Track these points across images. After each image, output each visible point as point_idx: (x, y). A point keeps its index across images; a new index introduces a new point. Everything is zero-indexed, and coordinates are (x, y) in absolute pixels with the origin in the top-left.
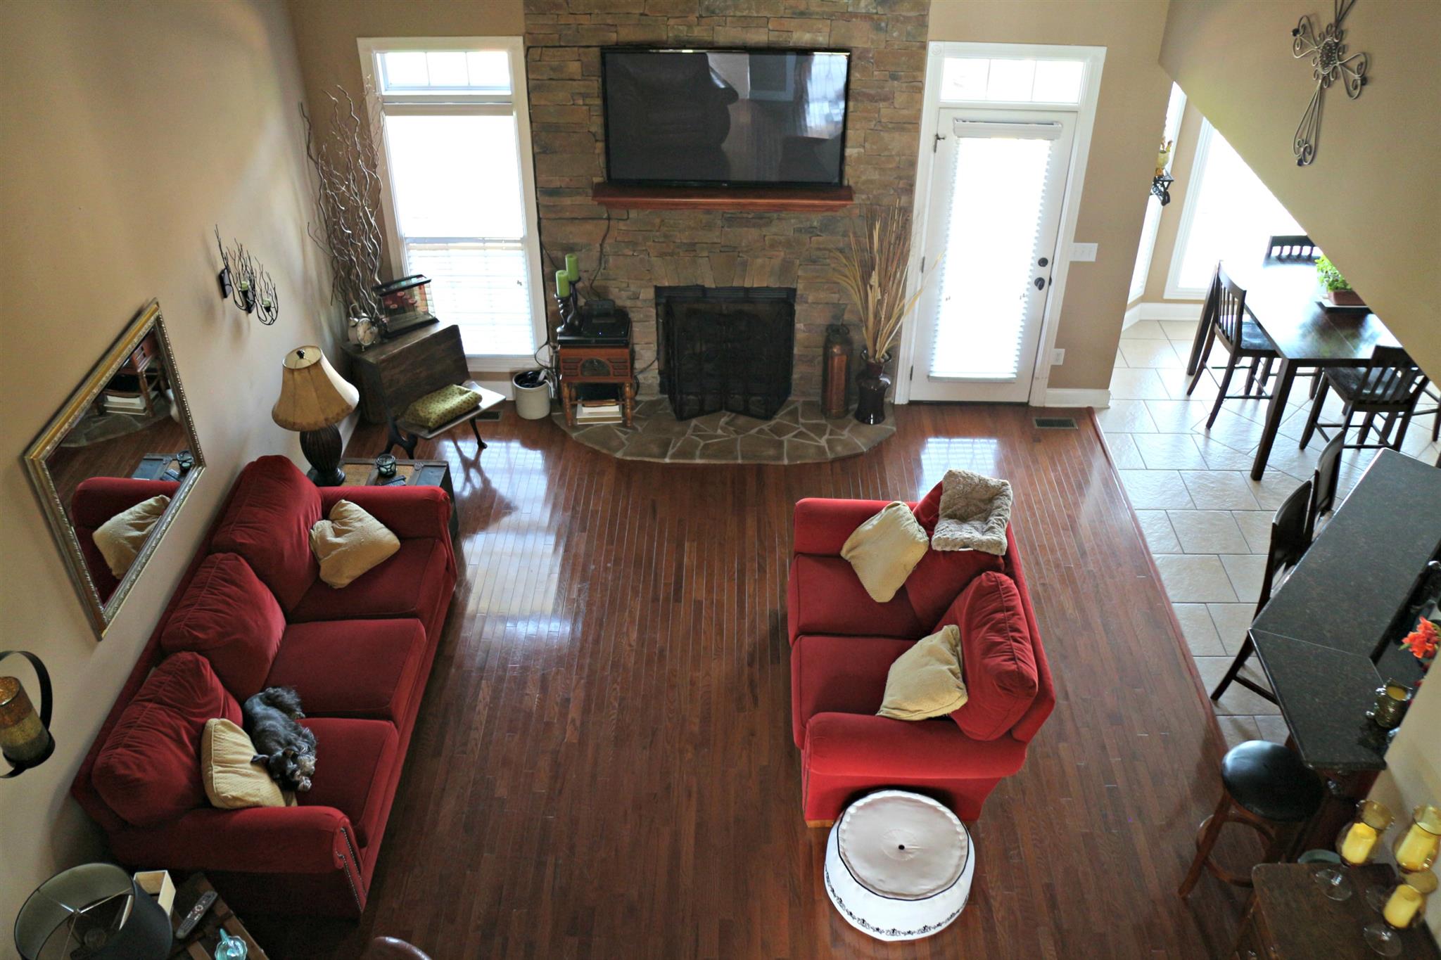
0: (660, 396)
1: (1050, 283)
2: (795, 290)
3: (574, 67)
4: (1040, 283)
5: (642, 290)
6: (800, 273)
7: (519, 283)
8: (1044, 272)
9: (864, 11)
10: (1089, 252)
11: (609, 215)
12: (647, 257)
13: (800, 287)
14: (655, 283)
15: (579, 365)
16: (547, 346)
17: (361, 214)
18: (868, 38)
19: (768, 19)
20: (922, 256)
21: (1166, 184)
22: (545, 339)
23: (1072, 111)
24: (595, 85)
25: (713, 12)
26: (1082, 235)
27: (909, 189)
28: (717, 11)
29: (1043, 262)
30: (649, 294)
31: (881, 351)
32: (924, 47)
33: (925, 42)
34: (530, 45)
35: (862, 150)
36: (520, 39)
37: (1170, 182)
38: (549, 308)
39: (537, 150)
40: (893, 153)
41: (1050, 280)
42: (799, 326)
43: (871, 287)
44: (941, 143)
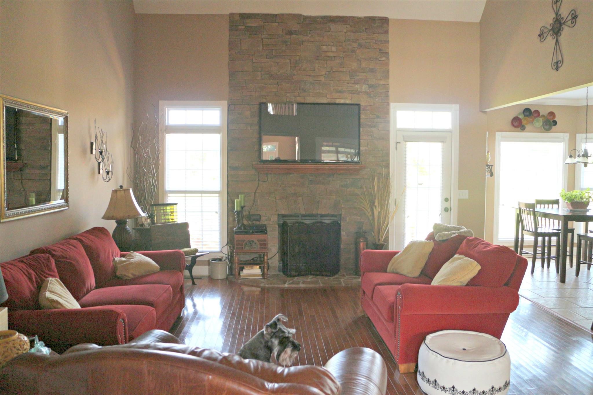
0: (279, 273)
1: (451, 210)
2: (340, 215)
3: (248, 113)
4: (446, 210)
5: (272, 216)
6: (343, 206)
7: (216, 213)
8: (447, 205)
9: (364, 90)
10: (465, 194)
11: (259, 179)
12: (274, 200)
13: (343, 213)
14: (278, 213)
15: (244, 243)
16: (227, 246)
17: (151, 167)
18: (366, 101)
19: (327, 93)
20: (395, 198)
21: (490, 167)
22: (226, 242)
23: (449, 131)
24: (256, 120)
25: (305, 91)
26: (461, 187)
27: (387, 166)
28: (306, 90)
29: (446, 200)
30: (275, 218)
31: (381, 240)
32: (388, 104)
33: (389, 103)
34: (230, 104)
35: (367, 148)
36: (226, 102)
37: (492, 166)
38: (229, 225)
39: (229, 149)
40: (380, 150)
41: (451, 208)
42: (343, 233)
43: (375, 206)
44: (398, 145)
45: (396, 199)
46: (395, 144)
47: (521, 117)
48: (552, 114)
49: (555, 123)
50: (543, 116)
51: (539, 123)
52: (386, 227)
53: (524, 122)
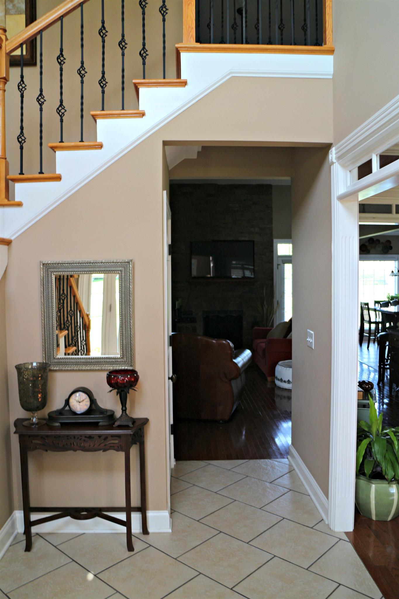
2: (242, 311)
3: (183, 247)
5: (199, 312)
6: (244, 306)
9: (256, 232)
11: (191, 289)
13: (244, 310)
14: (203, 310)
18: (258, 238)
28: (220, 232)
30: (201, 313)
32: (272, 240)
35: (259, 268)
40: (267, 269)
42: (244, 323)
43: (264, 305)
44: (279, 266)
45: (278, 301)
46: (277, 266)
47: (367, 244)
48: (389, 242)
49: (391, 248)
50: (382, 243)
51: (379, 248)
52: (272, 318)
53: (369, 248)
